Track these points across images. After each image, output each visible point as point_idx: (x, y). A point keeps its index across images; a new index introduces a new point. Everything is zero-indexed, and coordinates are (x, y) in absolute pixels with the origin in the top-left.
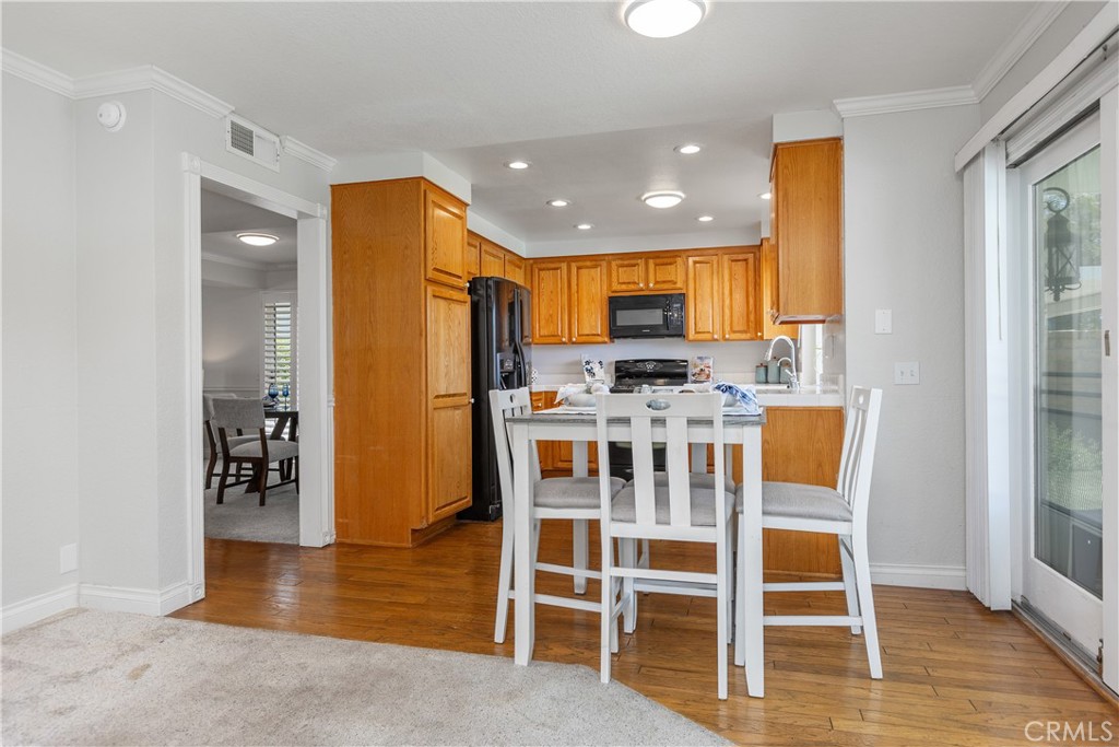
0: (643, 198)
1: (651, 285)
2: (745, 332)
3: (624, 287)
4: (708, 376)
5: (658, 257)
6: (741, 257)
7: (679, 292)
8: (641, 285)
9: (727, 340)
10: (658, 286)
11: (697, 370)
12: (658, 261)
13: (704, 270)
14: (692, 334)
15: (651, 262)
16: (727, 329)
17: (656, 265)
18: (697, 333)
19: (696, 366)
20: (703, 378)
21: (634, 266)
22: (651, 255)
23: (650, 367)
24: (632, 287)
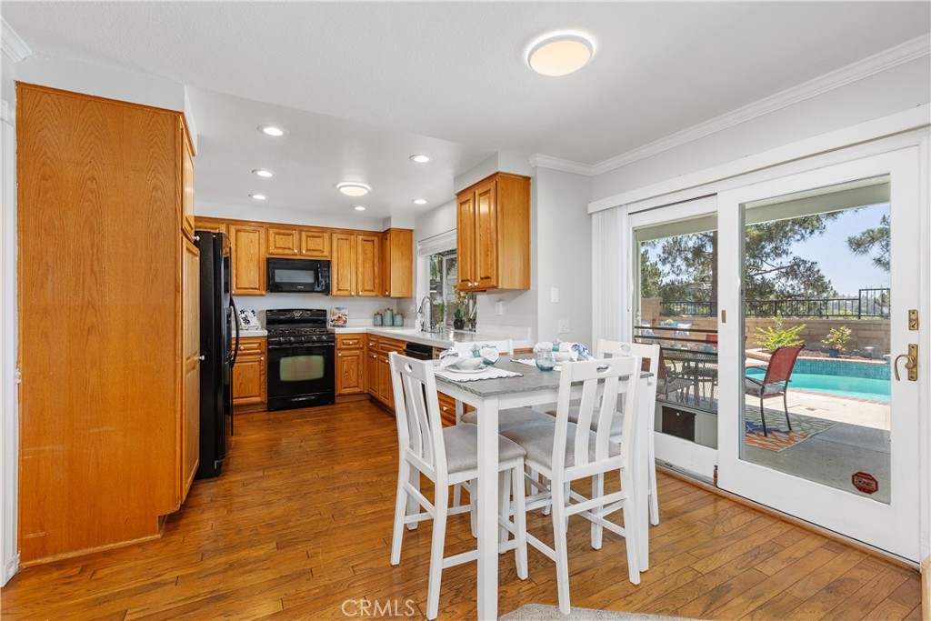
0: (338, 186)
1: (304, 252)
2: (372, 291)
3: (280, 251)
4: (345, 322)
5: (309, 231)
6: (370, 238)
7: (325, 259)
8: (296, 251)
9: (360, 296)
10: (310, 253)
11: (335, 317)
12: (309, 234)
13: (345, 245)
14: (335, 290)
15: (304, 234)
16: (360, 288)
17: (308, 236)
18: (339, 290)
19: (334, 314)
20: (340, 323)
21: (289, 235)
22: (305, 229)
23: (297, 315)
24: (287, 252)
